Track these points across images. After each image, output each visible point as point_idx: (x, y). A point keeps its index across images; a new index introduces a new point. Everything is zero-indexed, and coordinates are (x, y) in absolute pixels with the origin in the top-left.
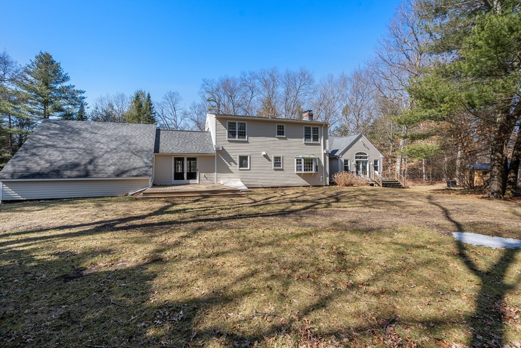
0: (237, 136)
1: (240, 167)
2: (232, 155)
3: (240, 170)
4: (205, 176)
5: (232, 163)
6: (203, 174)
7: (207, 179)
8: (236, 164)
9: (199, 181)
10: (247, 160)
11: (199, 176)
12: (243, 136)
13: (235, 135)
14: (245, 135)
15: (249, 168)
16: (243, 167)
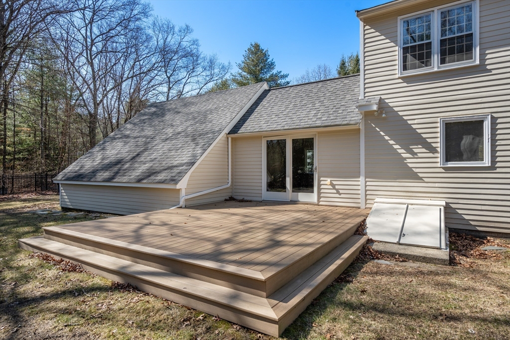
0: (436, 58)
1: (448, 159)
2: (416, 123)
3: (448, 170)
4: (333, 186)
5: (418, 149)
6: (329, 180)
7: (338, 193)
8: (433, 150)
9: (319, 197)
10: (480, 134)
11: (319, 185)
12: (460, 51)
13: (429, 55)
14: (469, 48)
15: (487, 162)
16: (460, 158)
